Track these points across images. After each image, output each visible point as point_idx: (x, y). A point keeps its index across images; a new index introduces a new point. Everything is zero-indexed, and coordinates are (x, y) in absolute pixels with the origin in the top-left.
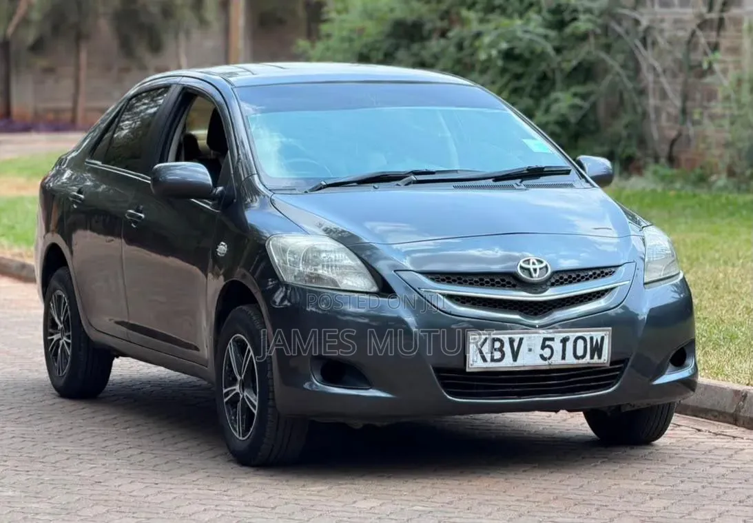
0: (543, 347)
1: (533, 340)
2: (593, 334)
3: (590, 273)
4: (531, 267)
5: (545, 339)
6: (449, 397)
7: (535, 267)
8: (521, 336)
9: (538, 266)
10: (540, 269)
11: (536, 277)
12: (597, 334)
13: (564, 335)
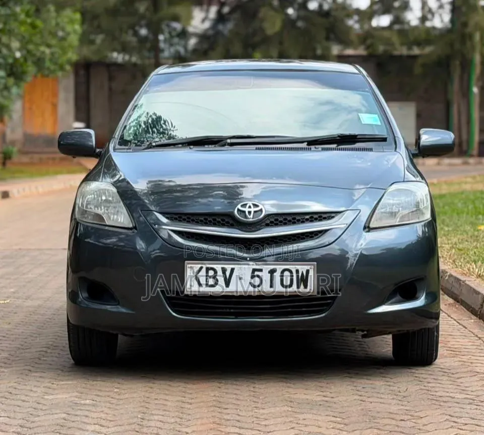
1: (243, 271)
2: (298, 267)
3: (307, 217)
4: (247, 210)
5: (254, 270)
6: (174, 314)
7: (250, 210)
8: (233, 266)
9: (253, 210)
10: (255, 212)
11: (251, 218)
12: (302, 268)
13: (272, 267)
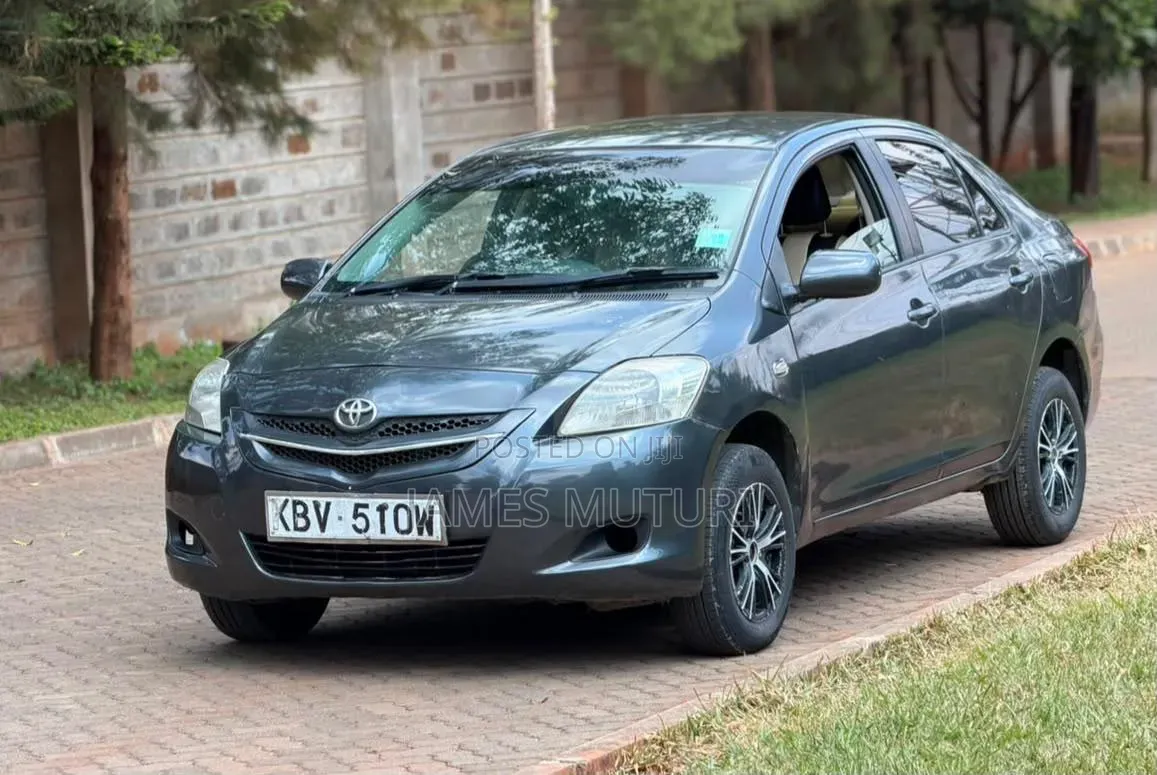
0: (356, 516)
1: (342, 506)
2: (417, 502)
4: (351, 410)
5: (358, 506)
8: (328, 499)
10: (362, 414)
11: (355, 424)
12: (423, 503)
13: (381, 501)
